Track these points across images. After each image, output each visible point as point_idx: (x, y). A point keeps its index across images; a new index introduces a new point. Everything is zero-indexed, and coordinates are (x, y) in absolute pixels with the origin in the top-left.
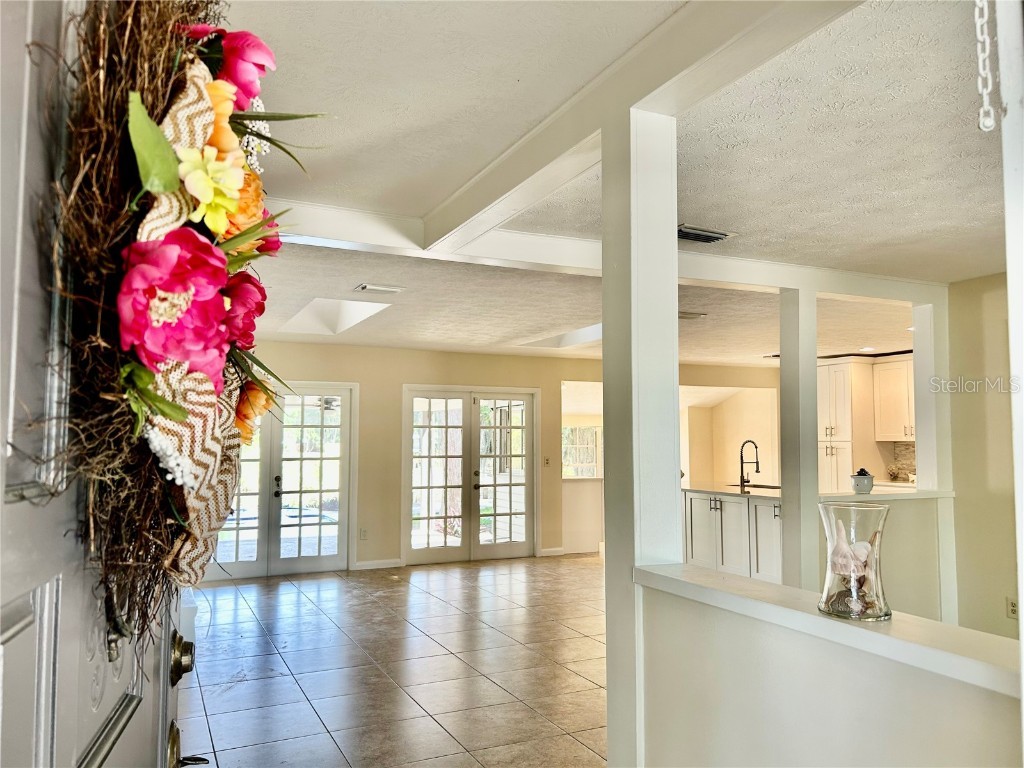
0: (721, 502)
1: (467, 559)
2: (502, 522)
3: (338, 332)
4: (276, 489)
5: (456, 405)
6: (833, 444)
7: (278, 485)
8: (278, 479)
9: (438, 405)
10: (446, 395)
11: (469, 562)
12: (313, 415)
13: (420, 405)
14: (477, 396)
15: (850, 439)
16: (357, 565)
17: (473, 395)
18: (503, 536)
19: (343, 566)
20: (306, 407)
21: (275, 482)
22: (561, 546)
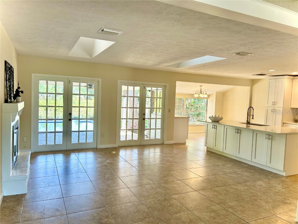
0: (240, 130)
1: (140, 144)
2: (153, 132)
3: (93, 57)
4: (69, 118)
5: (137, 88)
6: (275, 108)
7: (70, 116)
8: (70, 114)
9: (131, 88)
10: (134, 85)
11: (140, 146)
12: (84, 91)
13: (124, 88)
14: (145, 86)
15: (282, 107)
16: (100, 146)
17: (144, 85)
18: (152, 136)
19: (95, 146)
20: (81, 87)
21: (69, 115)
22: (173, 141)
